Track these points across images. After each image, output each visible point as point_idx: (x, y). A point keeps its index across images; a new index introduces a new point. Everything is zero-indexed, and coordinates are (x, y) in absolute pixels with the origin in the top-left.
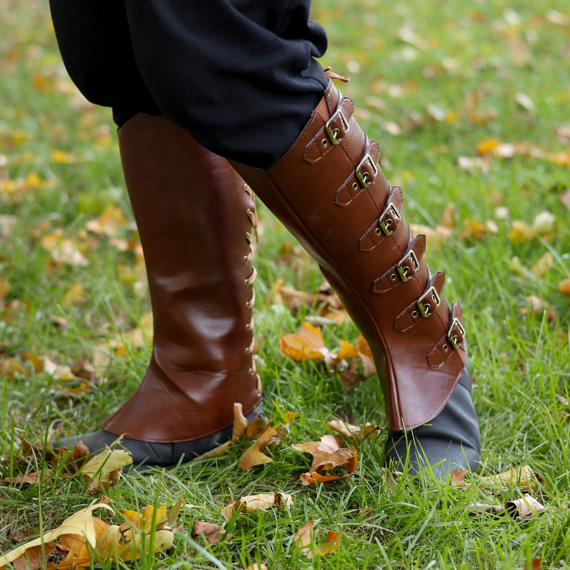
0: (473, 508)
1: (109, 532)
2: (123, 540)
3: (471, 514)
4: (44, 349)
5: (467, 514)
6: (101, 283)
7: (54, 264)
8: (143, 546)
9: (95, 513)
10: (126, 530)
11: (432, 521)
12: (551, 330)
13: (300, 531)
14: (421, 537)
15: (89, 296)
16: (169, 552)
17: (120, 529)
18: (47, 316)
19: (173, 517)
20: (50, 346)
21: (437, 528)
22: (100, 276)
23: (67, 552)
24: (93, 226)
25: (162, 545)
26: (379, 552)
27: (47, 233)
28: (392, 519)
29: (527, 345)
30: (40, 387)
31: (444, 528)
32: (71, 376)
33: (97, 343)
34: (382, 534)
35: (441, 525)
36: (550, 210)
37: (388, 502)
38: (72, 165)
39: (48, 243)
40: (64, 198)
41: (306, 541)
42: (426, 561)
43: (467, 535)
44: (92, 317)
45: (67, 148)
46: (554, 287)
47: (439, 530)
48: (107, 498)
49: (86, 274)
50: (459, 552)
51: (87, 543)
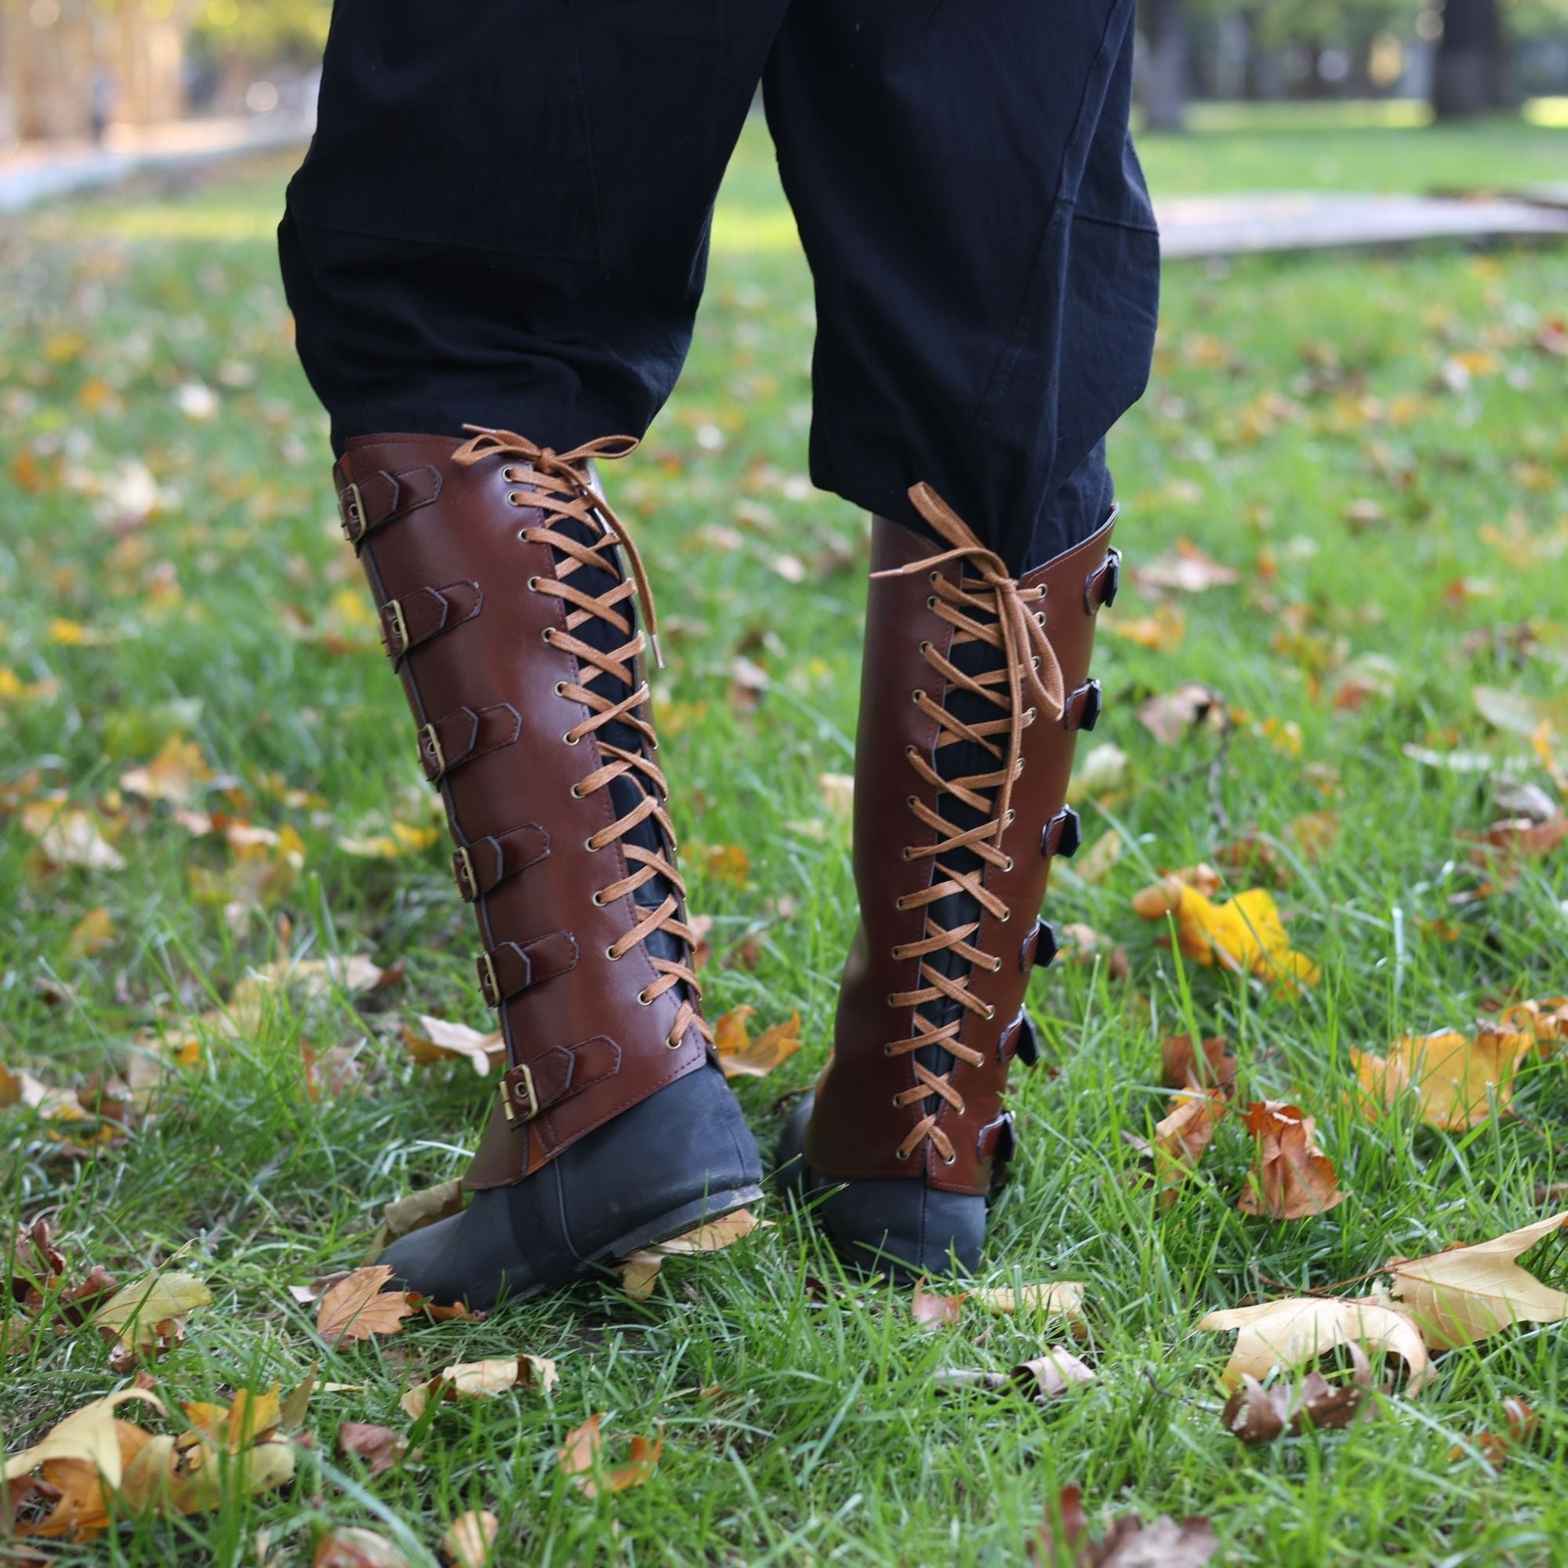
0: (941, 1379)
1: (150, 1451)
2: (182, 1468)
3: (939, 1394)
4: (22, 1054)
5: (931, 1393)
6: (149, 908)
7: (48, 866)
8: (224, 1481)
9: (123, 1411)
10: (191, 1446)
11: (856, 1410)
12: (1116, 995)
13: (573, 1437)
14: (832, 1446)
15: (123, 936)
16: (286, 1491)
17: (175, 1444)
18: (28, 980)
19: (295, 1416)
20: (36, 1045)
21: (866, 1424)
22: (148, 891)
23: (56, 1498)
24: (137, 781)
25: (269, 1478)
26: (739, 1480)
27: (36, 799)
28: (770, 1406)
29: (1065, 1029)
30: (15, 1134)
31: (880, 1425)
32: (78, 1112)
33: (136, 1040)
34: (749, 1440)
35: (874, 1418)
36: (1117, 740)
37: (762, 1372)
38: (92, 649)
39: (34, 820)
40: (74, 722)
41: (583, 1460)
42: (842, 1497)
43: (928, 1438)
44: (130, 981)
45: (84, 614)
46: (1123, 901)
47: (869, 1429)
48: (149, 1377)
49: (117, 886)
50: (912, 1475)
51: (101, 1477)
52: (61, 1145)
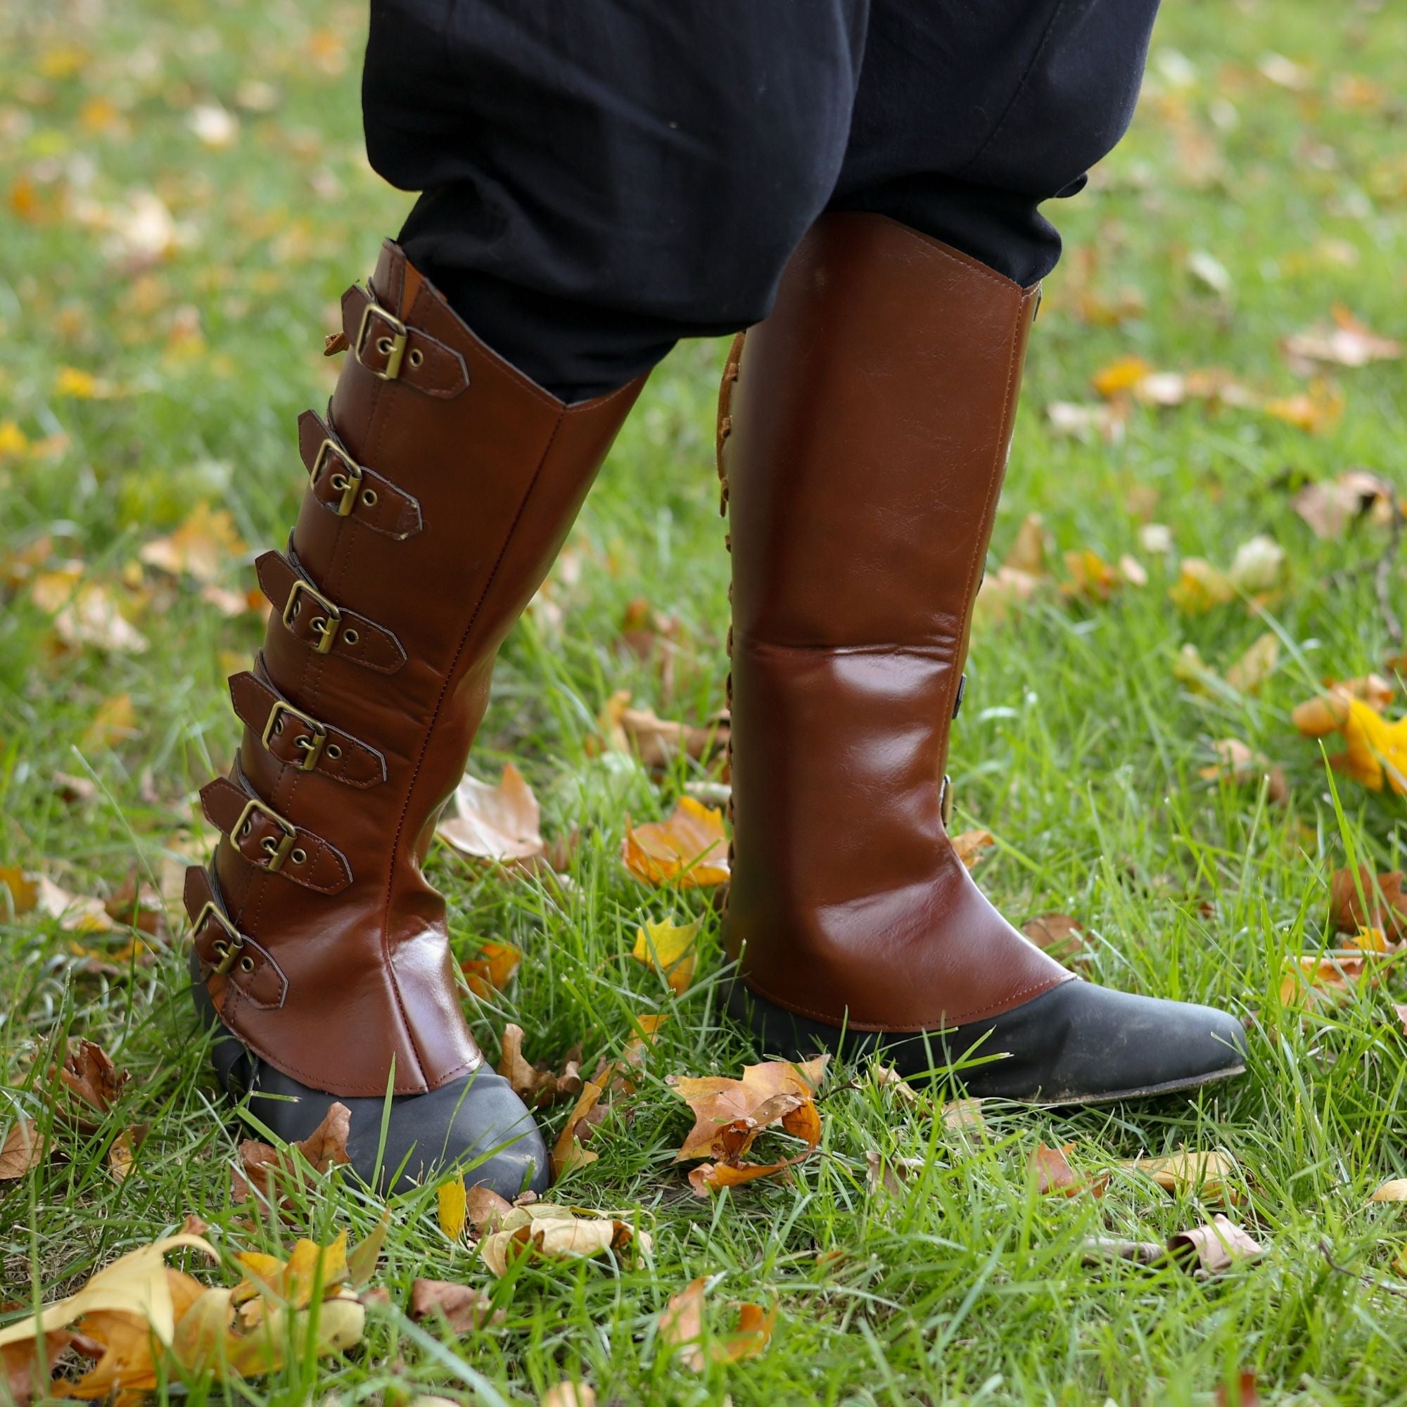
0: (1091, 1248)
1: (204, 1305)
2: (239, 1326)
3: (1089, 1264)
4: (37, 856)
5: (1077, 1265)
6: (178, 696)
7: (61, 647)
8: (292, 1341)
9: (170, 1259)
10: (245, 1301)
11: (994, 1280)
12: (1275, 820)
13: (675, 1303)
14: (967, 1320)
15: (148, 727)
16: (354, 1353)
17: (232, 1299)
18: (46, 776)
19: (363, 1270)
20: (53, 847)
21: (1005, 1298)
22: (177, 677)
23: (98, 1355)
24: (159, 553)
25: (336, 1338)
26: (866, 1355)
27: (43, 570)
28: (895, 1274)
29: (1217, 857)
30: (29, 948)
31: (1021, 1299)
32: (105, 922)
33: (168, 843)
34: (872, 1311)
35: (1014, 1289)
36: (1270, 531)
37: (887, 1234)
38: (106, 403)
39: (47, 594)
40: (88, 485)
41: (690, 1327)
42: (978, 1377)
43: (1076, 1315)
44: (156, 777)
45: (94, 364)
46: (1282, 716)
47: (1010, 1301)
48: (199, 1222)
49: (141, 672)
50: (1056, 1354)
51: (151, 1333)
52: (89, 960)
